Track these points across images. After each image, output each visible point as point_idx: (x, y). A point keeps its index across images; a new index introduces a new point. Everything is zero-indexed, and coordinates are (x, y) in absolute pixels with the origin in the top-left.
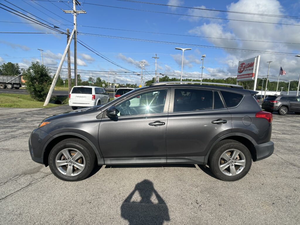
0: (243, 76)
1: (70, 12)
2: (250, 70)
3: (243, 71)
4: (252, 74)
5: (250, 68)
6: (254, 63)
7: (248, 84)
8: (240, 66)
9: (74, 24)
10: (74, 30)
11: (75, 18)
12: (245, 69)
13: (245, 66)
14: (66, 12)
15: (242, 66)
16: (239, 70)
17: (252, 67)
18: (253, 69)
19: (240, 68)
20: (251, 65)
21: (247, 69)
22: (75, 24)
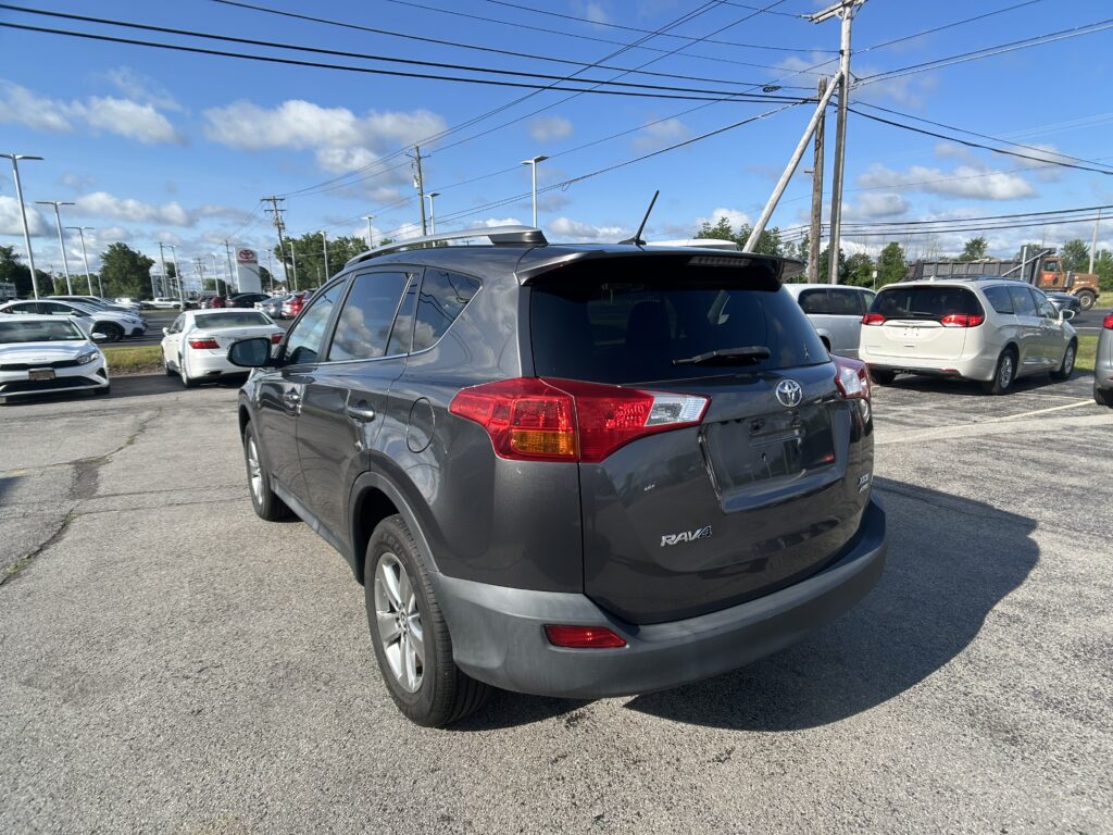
1: (831, 14)
9: (842, 52)
10: (837, 76)
11: (846, 26)
14: (820, 19)
22: (845, 53)
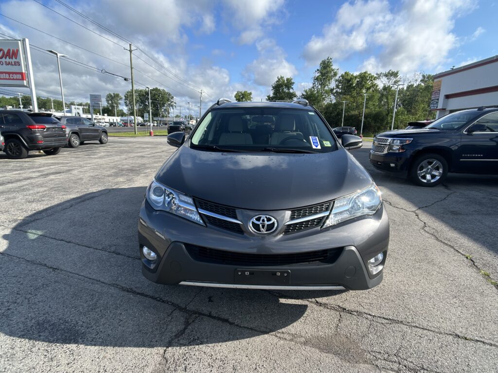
2: (7, 64)
4: (22, 74)
5: (8, 60)
6: (18, 51)
17: (15, 60)
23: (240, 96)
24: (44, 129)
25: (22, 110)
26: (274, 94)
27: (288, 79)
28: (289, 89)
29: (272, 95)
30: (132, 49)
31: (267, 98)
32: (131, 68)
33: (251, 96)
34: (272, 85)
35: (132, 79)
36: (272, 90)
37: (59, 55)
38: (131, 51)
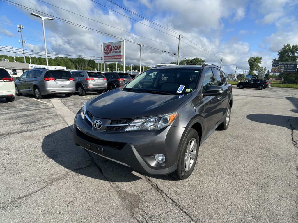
0: (111, 58)
2: (117, 52)
3: (110, 52)
4: (121, 56)
5: (117, 50)
6: (121, 46)
7: (78, 64)
8: (106, 47)
12: (112, 51)
13: (111, 48)
15: (108, 48)
16: (105, 52)
17: (119, 50)
18: (120, 52)
19: (106, 49)
20: (119, 47)
21: (114, 51)
23: (252, 60)
24: (123, 80)
25: (117, 72)
26: (279, 58)
27: (293, 46)
28: (293, 54)
29: (277, 59)
30: (180, 38)
31: (273, 61)
32: (179, 48)
33: (261, 60)
34: (278, 52)
35: (178, 54)
36: (278, 55)
37: (141, 45)
38: (179, 39)
